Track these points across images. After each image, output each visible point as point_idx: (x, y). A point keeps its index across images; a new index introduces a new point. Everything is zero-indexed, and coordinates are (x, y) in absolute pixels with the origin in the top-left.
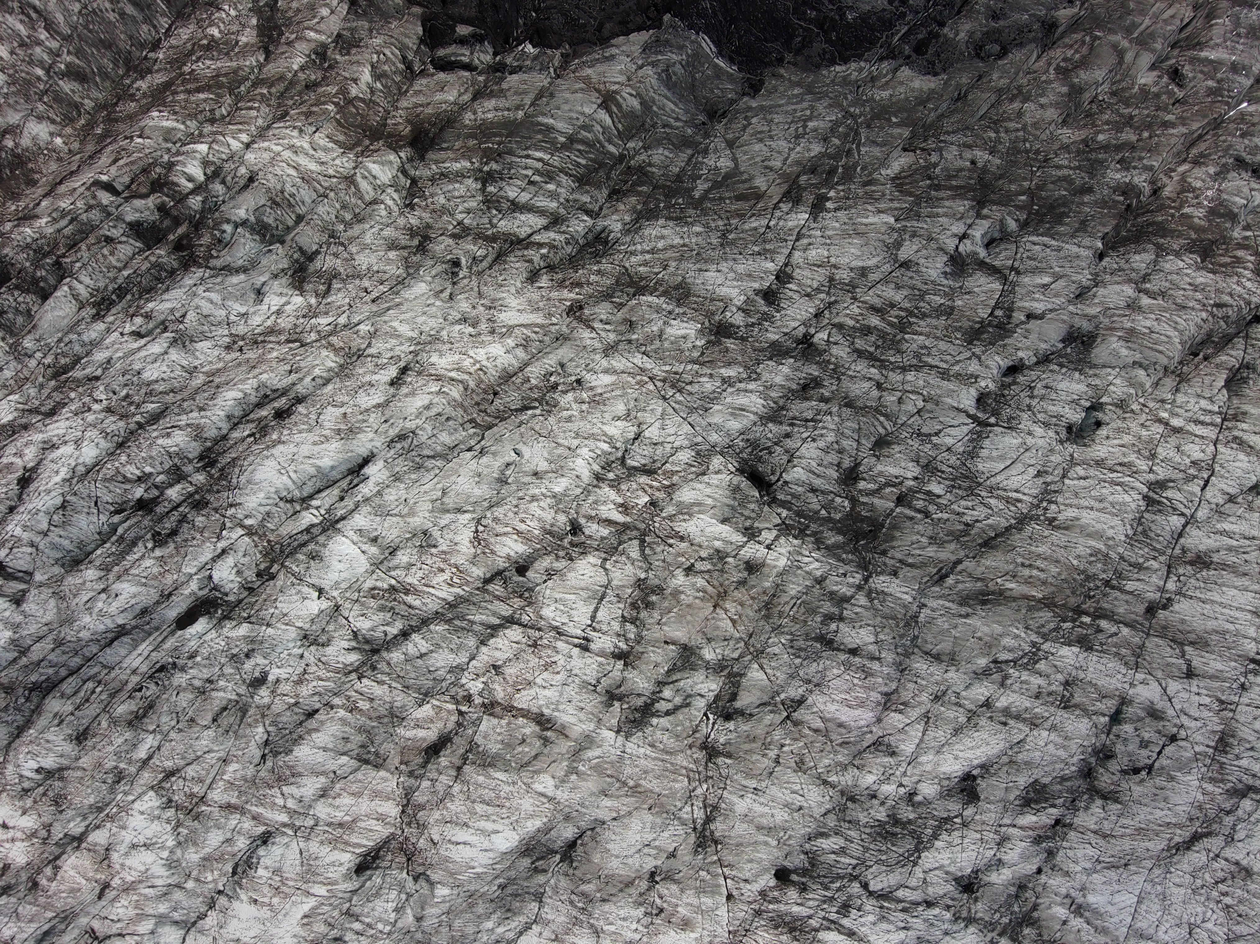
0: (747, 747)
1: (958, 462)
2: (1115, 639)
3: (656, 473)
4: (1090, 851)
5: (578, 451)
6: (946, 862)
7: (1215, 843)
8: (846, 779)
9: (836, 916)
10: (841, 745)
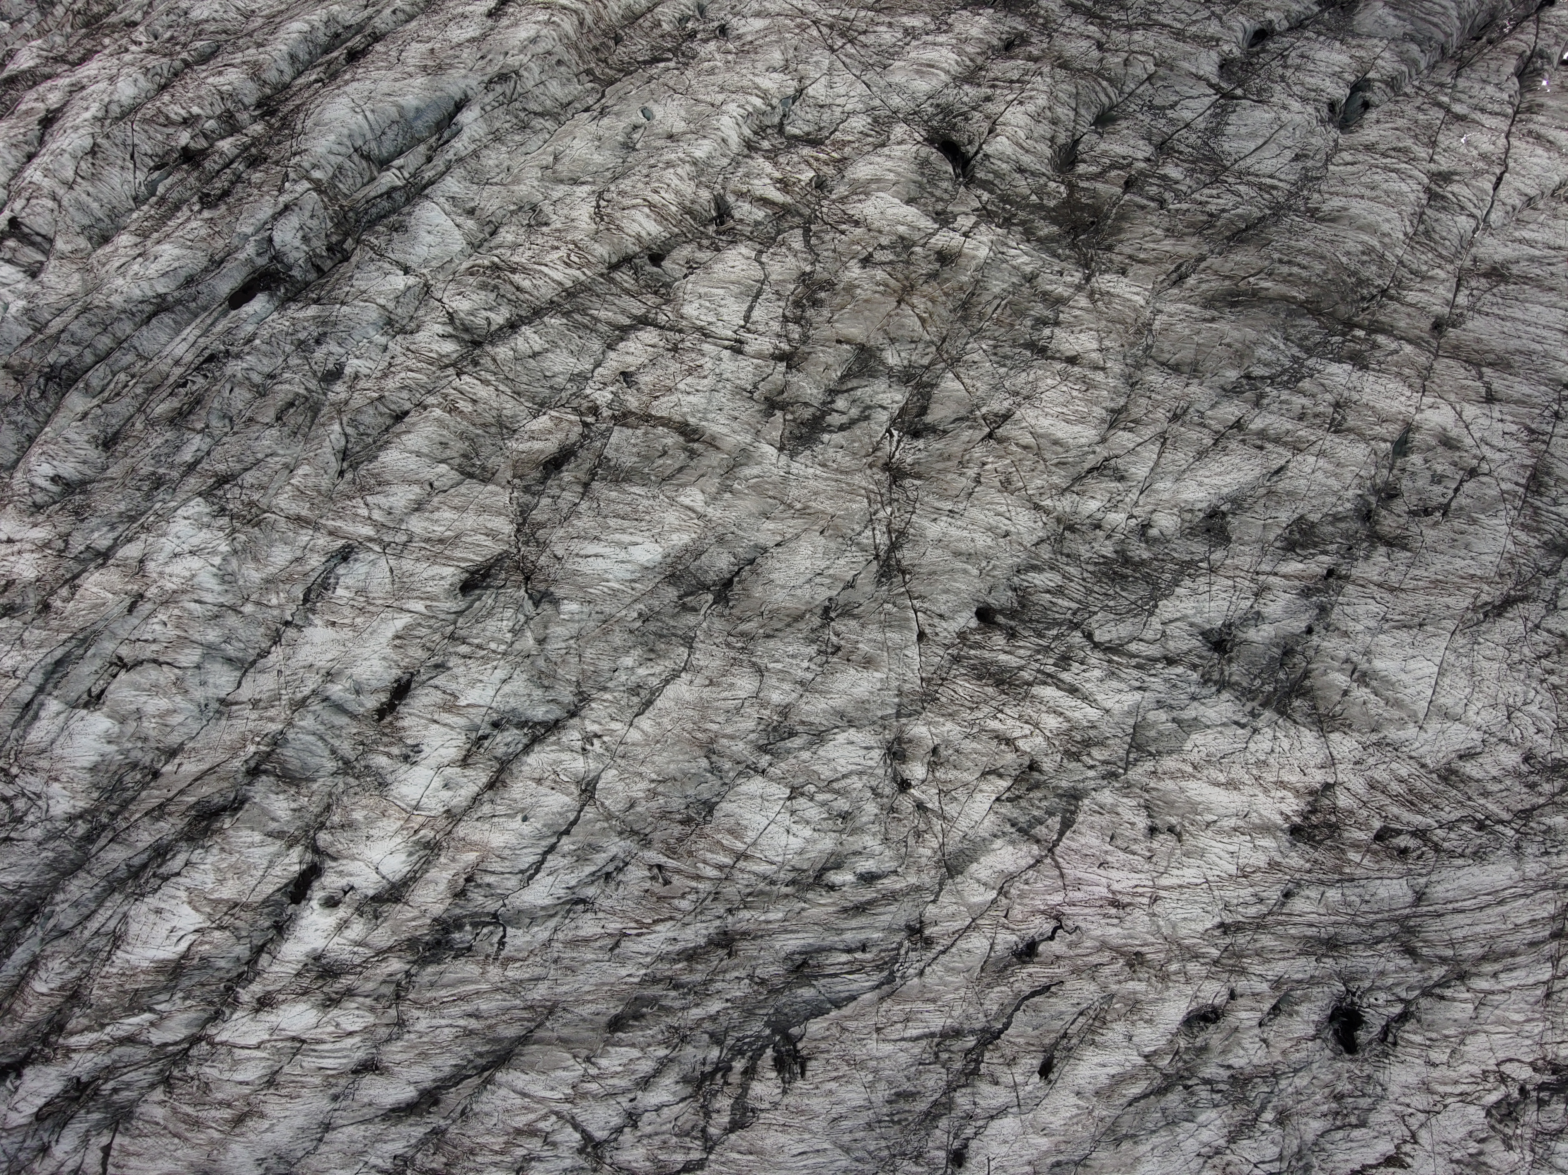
0: (940, 466)
1: (1199, 141)
2: (1395, 357)
3: (822, 143)
4: (1373, 607)
5: (724, 108)
6: (1191, 612)
7: (1535, 610)
8: (1064, 504)
9: (1053, 668)
10: (1056, 465)
